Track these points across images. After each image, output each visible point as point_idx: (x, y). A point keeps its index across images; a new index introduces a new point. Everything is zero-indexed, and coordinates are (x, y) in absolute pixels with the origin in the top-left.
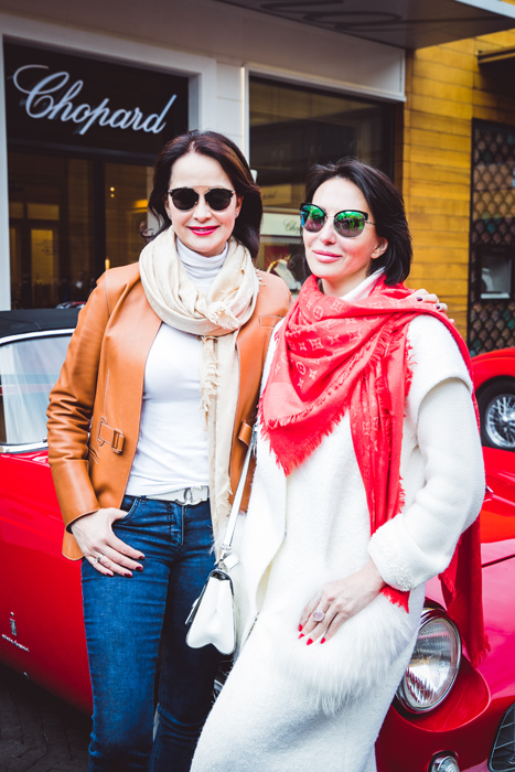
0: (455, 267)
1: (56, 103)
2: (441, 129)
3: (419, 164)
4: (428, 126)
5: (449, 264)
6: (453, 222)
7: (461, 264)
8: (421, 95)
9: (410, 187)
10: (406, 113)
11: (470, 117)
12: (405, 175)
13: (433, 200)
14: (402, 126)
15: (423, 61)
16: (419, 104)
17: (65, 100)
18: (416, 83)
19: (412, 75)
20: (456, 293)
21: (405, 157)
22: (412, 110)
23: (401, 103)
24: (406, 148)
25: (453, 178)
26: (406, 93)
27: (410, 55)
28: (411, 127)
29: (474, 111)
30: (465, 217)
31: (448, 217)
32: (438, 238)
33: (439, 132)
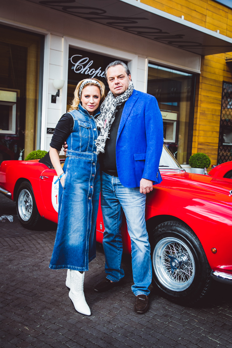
0: (214, 133)
1: (84, 68)
2: (212, 84)
3: (204, 96)
4: (208, 83)
5: (213, 132)
6: (214, 117)
7: (217, 132)
8: (206, 71)
9: (201, 103)
10: (201, 77)
11: (222, 80)
12: (199, 99)
13: (208, 108)
14: (199, 82)
15: (207, 60)
16: (205, 75)
17: (87, 67)
18: (205, 67)
19: (203, 64)
20: (215, 142)
21: (199, 93)
22: (202, 77)
23: (199, 74)
24: (200, 90)
25: (215, 101)
26: (201, 71)
27: (203, 58)
28: (202, 83)
29: (224, 78)
30: (219, 115)
31: (213, 115)
32: (210, 122)
33: (211, 85)
